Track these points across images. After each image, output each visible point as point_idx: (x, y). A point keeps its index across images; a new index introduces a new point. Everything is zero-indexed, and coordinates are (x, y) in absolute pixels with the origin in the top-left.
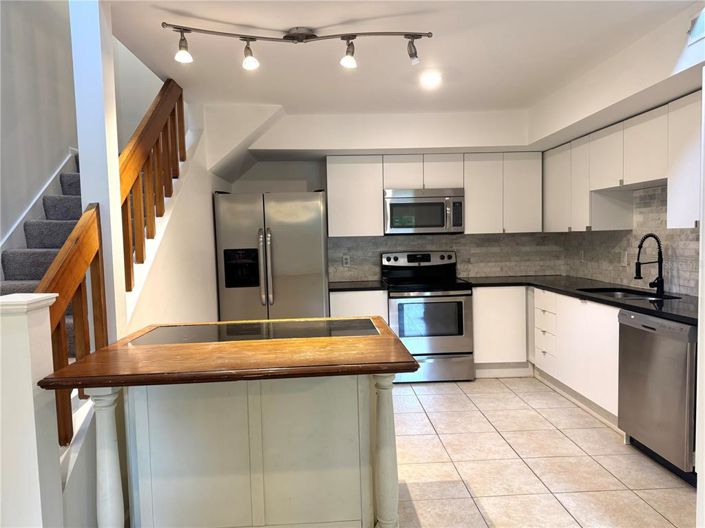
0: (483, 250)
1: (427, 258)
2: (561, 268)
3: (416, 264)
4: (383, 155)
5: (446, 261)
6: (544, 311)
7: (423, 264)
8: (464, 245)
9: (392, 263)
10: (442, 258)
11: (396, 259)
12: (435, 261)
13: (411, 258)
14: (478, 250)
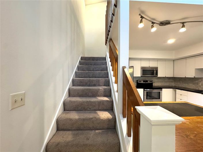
0: (158, 80)
1: (147, 81)
2: (173, 84)
3: (145, 83)
4: (141, 59)
5: (151, 82)
6: (181, 95)
7: (146, 83)
8: (154, 79)
9: (140, 82)
10: (150, 81)
11: (141, 81)
12: (149, 82)
13: (144, 81)
14: (157, 80)
